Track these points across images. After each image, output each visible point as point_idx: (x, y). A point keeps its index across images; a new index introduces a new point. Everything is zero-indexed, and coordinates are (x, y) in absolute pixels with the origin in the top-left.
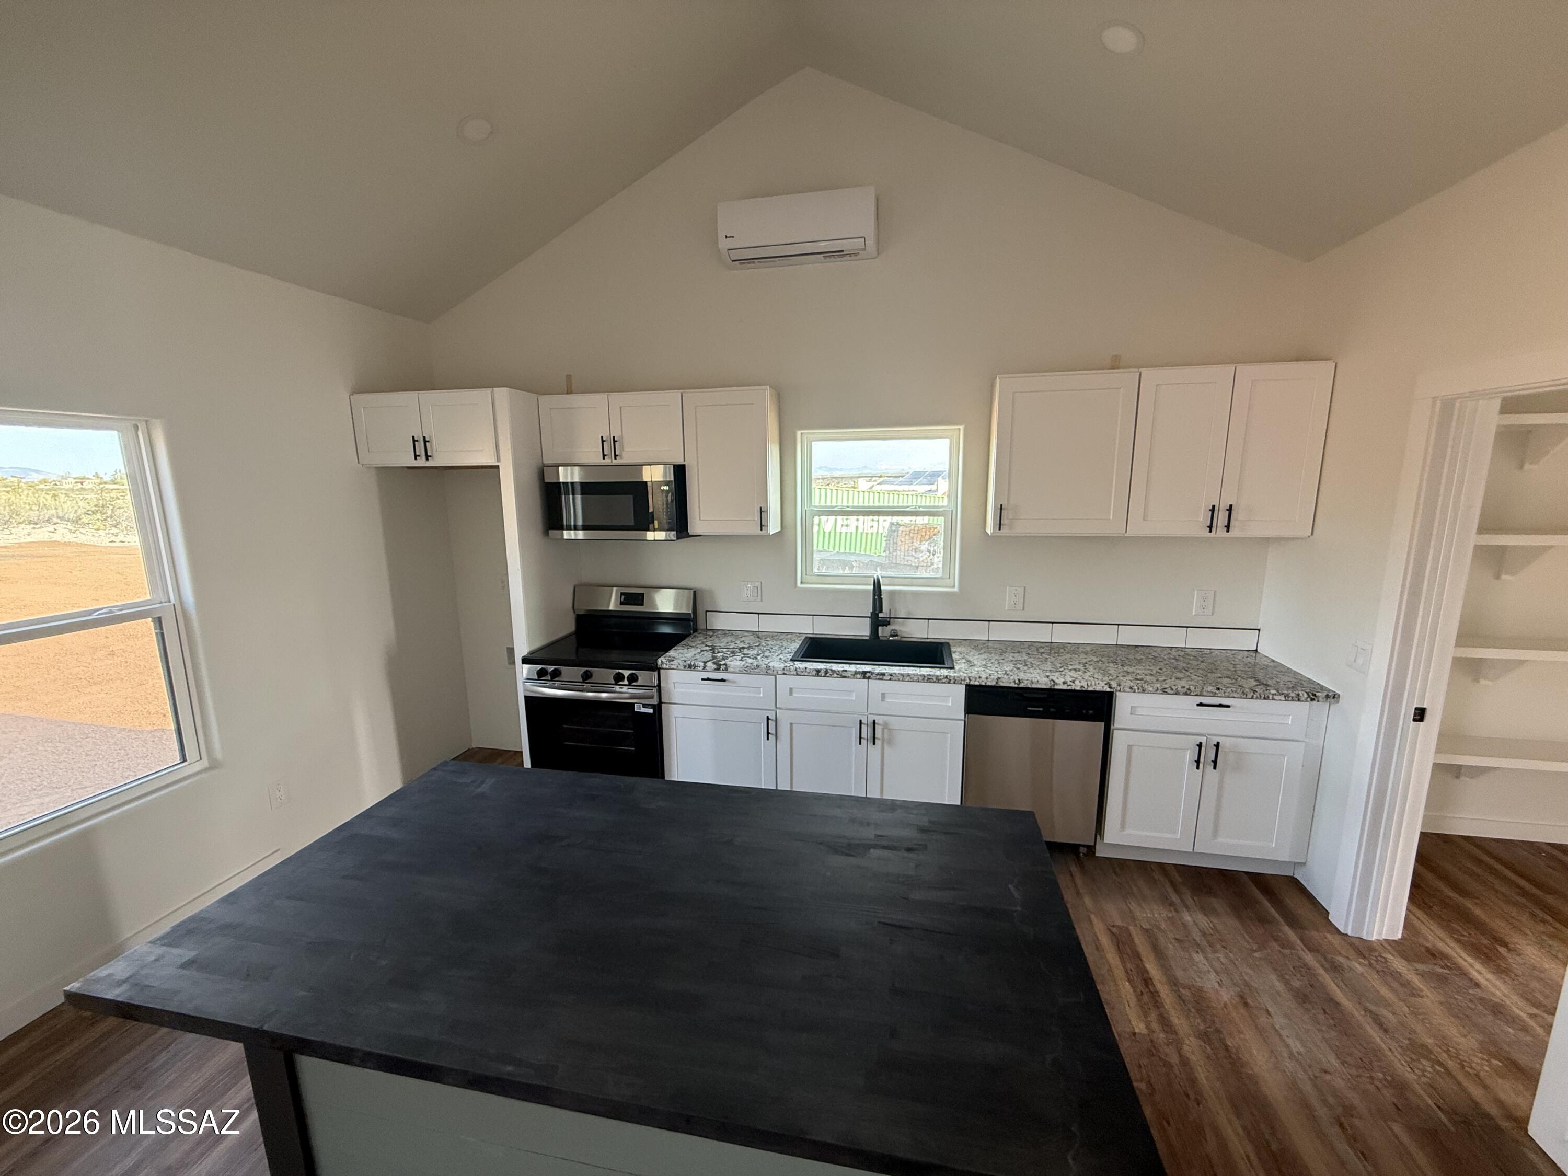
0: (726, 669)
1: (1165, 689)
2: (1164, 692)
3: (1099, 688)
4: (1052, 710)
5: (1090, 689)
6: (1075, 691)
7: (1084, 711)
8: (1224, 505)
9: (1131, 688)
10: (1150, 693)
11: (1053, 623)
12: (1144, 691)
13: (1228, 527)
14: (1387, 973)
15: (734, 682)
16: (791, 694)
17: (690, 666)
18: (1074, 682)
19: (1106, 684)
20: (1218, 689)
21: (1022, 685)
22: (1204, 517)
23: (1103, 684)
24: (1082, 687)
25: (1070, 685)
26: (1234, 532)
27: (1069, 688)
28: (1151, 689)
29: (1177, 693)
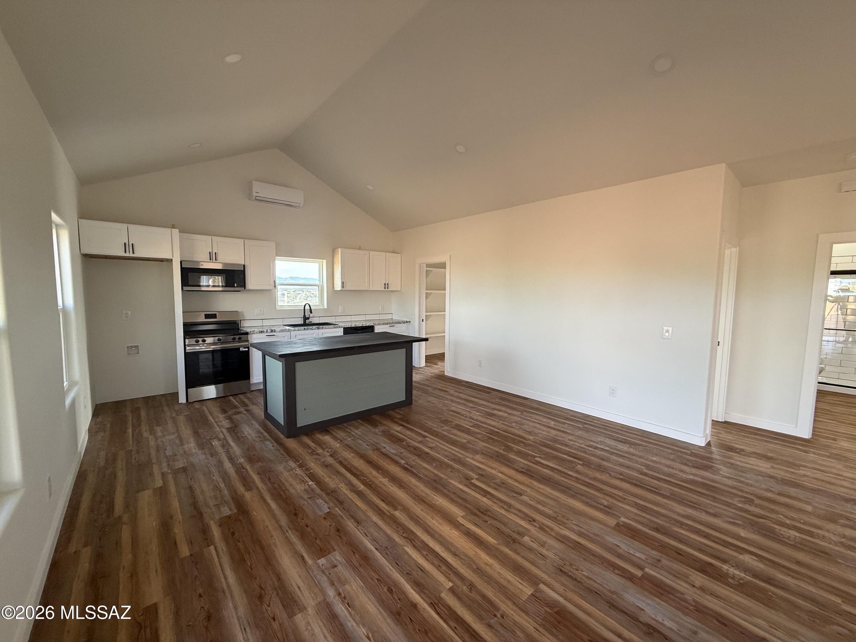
0: (275, 331)
8: (387, 283)
11: (351, 316)
13: (388, 288)
14: (425, 369)
15: (277, 335)
16: (296, 337)
17: (261, 332)
22: (383, 286)
26: (389, 289)
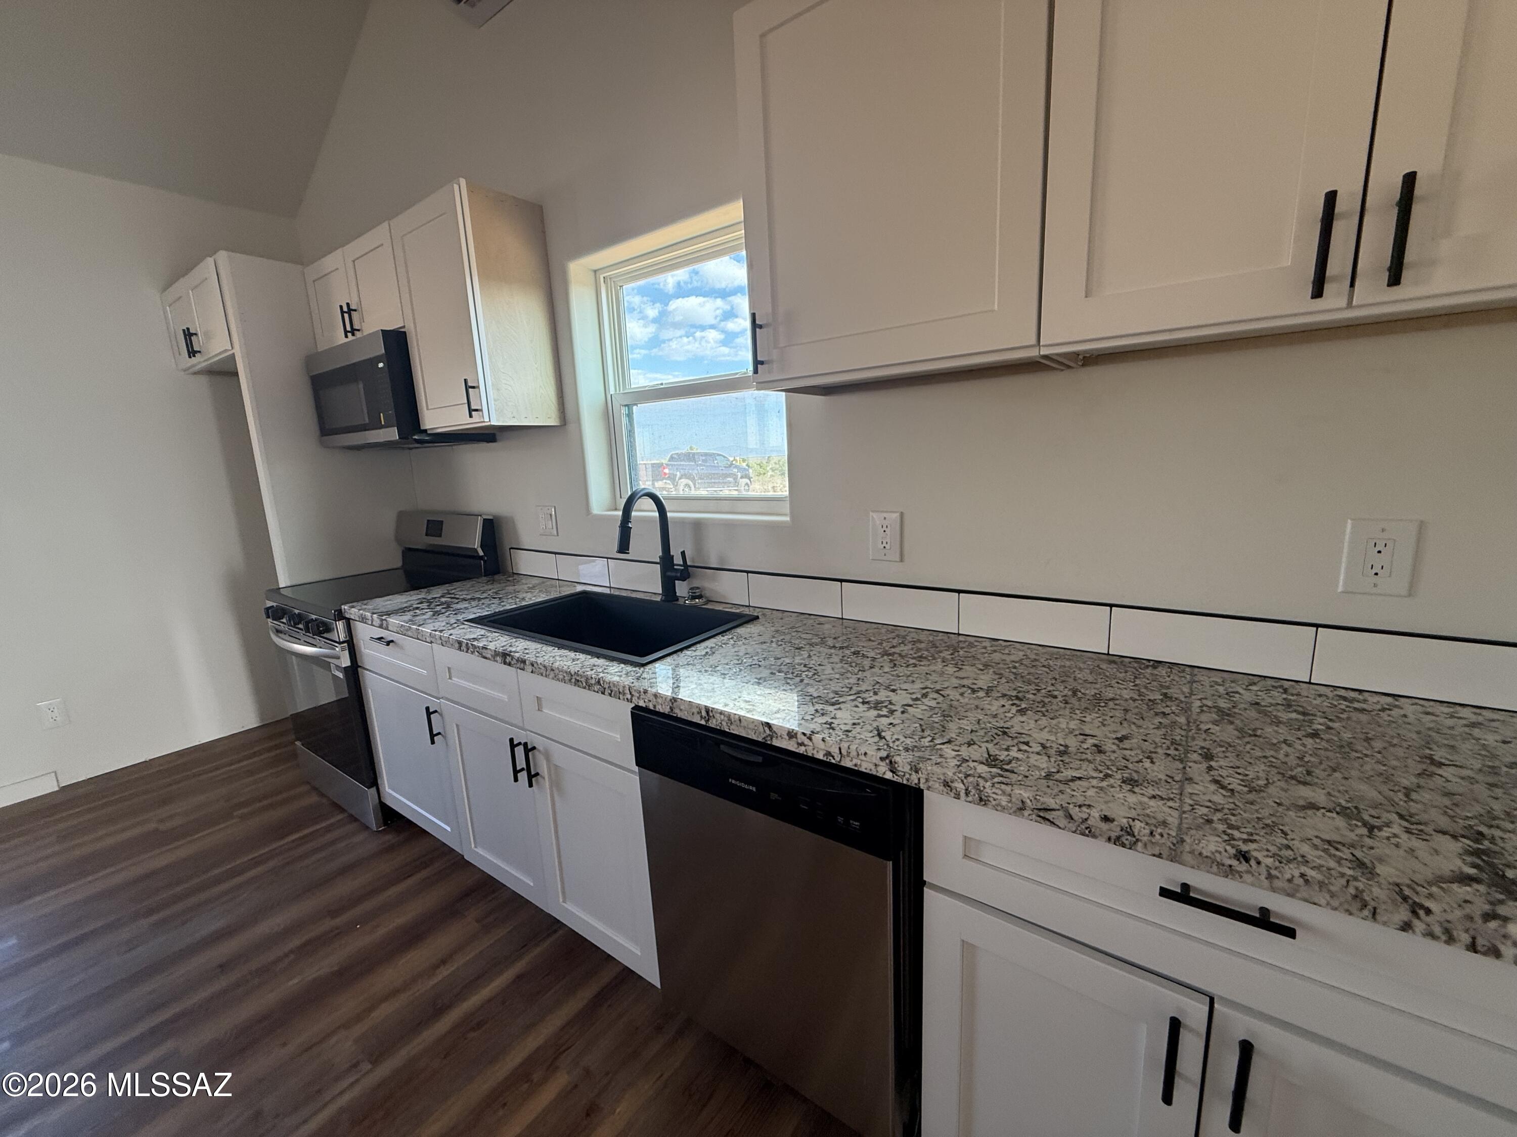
0: (387, 626)
1: (1046, 810)
2: (1043, 815)
3: (866, 767)
4: (774, 796)
5: (847, 763)
6: (813, 760)
7: (840, 819)
9: (946, 784)
10: (999, 808)
11: (959, 592)
12: (983, 801)
15: (401, 647)
16: (450, 676)
18: (810, 739)
19: (882, 759)
20: (1244, 856)
21: (713, 724)
23: (875, 755)
24: (828, 754)
25: (802, 744)
27: (802, 750)
28: (1004, 800)
29: (1089, 832)
